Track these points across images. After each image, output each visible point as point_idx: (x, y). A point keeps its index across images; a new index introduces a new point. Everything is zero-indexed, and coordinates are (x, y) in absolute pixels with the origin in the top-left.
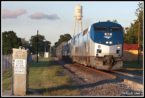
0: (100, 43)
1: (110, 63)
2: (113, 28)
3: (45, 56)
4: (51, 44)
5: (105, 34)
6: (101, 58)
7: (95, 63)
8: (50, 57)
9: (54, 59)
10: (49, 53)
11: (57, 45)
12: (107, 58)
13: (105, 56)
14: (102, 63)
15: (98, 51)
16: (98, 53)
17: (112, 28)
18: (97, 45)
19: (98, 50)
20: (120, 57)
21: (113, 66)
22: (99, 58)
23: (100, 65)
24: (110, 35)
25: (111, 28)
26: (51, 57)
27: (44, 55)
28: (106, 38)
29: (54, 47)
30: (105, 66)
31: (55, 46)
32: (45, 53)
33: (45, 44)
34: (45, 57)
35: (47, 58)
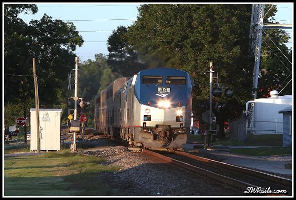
0: (148, 105)
1: (164, 137)
2: (174, 78)
3: (32, 137)
4: (80, 41)
5: (159, 89)
6: (151, 129)
7: (140, 138)
8: (73, 147)
9: (105, 163)
10: (64, 117)
11: (130, 52)
12: (160, 129)
13: (157, 126)
14: (152, 137)
15: (146, 118)
16: (146, 122)
17: (172, 78)
18: (143, 107)
19: (145, 116)
20: (183, 128)
21: (170, 142)
22: (148, 128)
23: (149, 140)
24: (166, 90)
25: (170, 78)
26: (78, 146)
27: (27, 130)
28: (160, 96)
29: (107, 71)
30: (157, 142)
31: (110, 61)
32: (33, 113)
33: (36, 47)
34: (33, 146)
35: (53, 154)
